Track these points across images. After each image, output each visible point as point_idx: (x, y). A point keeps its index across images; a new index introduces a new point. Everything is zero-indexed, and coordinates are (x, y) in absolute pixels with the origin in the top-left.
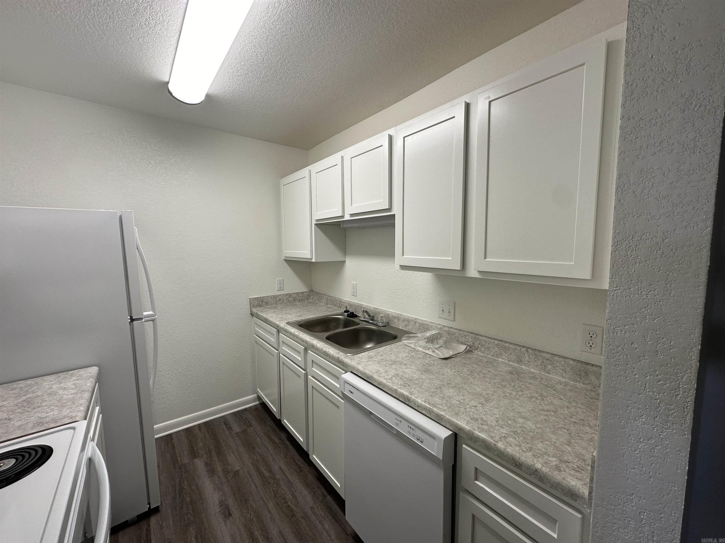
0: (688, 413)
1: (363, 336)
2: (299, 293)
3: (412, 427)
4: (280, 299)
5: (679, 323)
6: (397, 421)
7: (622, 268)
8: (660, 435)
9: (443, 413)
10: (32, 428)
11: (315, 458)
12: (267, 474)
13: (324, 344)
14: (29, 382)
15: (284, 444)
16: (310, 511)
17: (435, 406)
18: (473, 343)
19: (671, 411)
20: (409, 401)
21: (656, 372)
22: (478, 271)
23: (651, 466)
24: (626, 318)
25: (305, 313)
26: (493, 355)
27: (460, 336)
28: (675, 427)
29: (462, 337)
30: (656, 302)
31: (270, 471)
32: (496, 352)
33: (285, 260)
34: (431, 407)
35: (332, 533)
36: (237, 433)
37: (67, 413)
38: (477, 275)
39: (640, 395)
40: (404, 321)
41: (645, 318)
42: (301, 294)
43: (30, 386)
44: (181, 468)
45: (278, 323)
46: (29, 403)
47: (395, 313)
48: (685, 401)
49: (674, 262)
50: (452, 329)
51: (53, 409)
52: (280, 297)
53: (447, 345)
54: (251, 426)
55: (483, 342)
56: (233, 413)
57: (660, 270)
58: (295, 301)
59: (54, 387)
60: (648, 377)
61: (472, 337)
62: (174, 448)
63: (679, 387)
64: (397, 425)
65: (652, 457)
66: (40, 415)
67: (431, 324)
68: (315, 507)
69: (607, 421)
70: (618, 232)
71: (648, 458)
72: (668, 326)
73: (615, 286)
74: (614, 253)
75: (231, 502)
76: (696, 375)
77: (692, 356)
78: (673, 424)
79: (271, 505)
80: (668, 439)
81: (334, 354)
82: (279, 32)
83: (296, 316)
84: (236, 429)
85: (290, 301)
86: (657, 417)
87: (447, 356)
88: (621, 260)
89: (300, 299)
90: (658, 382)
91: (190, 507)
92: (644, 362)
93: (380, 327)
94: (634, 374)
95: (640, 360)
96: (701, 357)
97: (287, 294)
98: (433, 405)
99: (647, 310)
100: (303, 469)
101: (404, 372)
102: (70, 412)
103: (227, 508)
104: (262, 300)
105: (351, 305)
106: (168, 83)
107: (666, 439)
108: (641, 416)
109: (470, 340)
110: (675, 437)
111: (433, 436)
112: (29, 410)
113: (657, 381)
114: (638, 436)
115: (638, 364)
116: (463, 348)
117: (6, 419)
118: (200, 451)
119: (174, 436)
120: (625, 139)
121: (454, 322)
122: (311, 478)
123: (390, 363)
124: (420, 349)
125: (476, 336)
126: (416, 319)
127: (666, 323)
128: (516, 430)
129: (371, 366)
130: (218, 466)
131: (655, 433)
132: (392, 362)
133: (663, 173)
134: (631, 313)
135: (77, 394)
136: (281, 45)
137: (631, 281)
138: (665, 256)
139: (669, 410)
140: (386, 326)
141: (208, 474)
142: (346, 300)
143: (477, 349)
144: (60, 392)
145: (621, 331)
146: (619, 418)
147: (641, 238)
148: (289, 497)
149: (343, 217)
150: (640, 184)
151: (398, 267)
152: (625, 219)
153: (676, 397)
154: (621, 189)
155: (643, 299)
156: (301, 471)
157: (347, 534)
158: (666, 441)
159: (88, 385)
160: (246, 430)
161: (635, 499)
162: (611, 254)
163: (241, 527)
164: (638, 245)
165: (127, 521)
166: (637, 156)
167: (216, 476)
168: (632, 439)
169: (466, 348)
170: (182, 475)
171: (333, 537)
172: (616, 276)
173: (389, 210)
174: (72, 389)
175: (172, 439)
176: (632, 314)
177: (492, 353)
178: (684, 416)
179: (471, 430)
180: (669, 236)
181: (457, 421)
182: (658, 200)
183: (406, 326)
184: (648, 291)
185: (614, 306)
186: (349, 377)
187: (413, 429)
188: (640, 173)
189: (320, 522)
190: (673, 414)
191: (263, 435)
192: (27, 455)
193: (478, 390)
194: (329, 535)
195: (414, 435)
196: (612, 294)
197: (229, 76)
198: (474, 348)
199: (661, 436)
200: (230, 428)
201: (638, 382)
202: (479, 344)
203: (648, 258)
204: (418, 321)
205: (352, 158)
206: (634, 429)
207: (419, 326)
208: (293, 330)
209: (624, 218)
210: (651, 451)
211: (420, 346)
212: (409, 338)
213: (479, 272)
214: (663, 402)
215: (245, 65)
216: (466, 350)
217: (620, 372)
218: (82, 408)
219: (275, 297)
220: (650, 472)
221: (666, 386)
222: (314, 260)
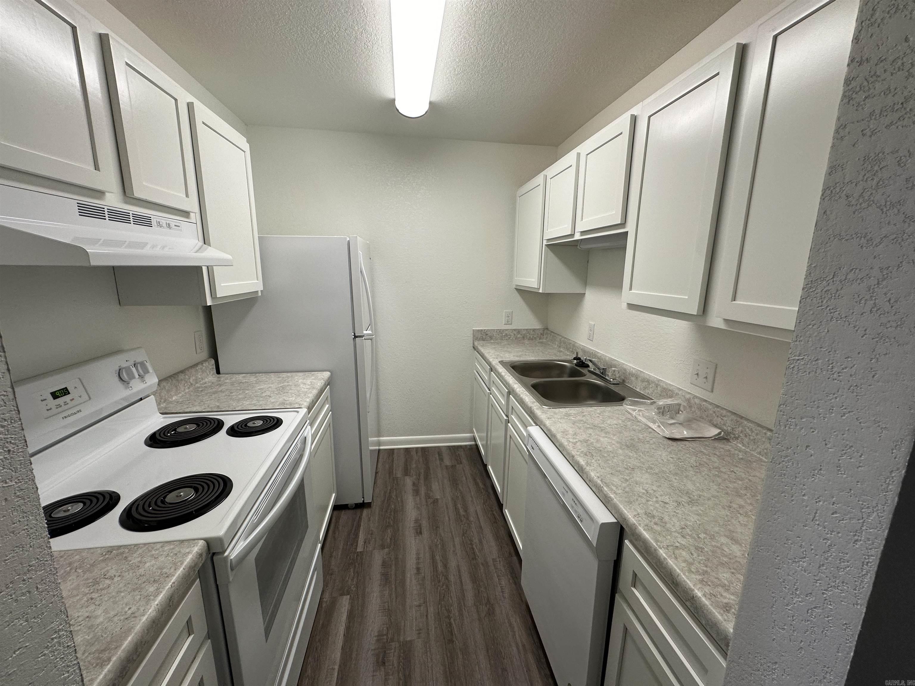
0: (867, 572)
1: (584, 392)
2: (530, 329)
3: (576, 502)
4: (506, 334)
5: (879, 426)
6: (563, 490)
7: (811, 326)
8: (823, 593)
9: (612, 496)
10: (278, 406)
11: (507, 512)
12: (462, 512)
13: (524, 390)
14: (289, 374)
15: (487, 491)
16: (492, 562)
17: (608, 486)
18: (733, 429)
19: (844, 562)
20: (583, 472)
21: (833, 497)
22: (724, 319)
23: (805, 633)
24: (805, 405)
25: (527, 354)
26: (760, 453)
27: (714, 415)
28: (845, 588)
29: (718, 416)
30: (851, 386)
31: (466, 510)
32: (765, 449)
33: (516, 289)
34: (602, 485)
35: (507, 591)
36: (446, 466)
37: (299, 401)
38: (722, 325)
39: (806, 526)
40: (643, 381)
41: (831, 411)
42: (532, 331)
43: (288, 377)
44: (394, 480)
45: (491, 360)
46: (283, 388)
47: (635, 369)
48: (867, 554)
49: (889, 321)
50: (704, 403)
51: (293, 396)
52: (507, 332)
53: (687, 423)
54: (461, 463)
55: (747, 430)
56: (449, 447)
57: (865, 334)
58: (524, 338)
59: (300, 381)
60: (821, 503)
61: (732, 420)
62: (393, 461)
63: (861, 528)
64: (564, 495)
65: (808, 621)
66: (285, 398)
67: (677, 391)
68: (498, 560)
69: (759, 551)
70: (815, 267)
71: (802, 621)
72: (862, 429)
73: (798, 353)
74: (804, 300)
75: (425, 524)
76: (891, 516)
77: (889, 484)
78: (843, 582)
79: (457, 540)
80: (834, 603)
81: (529, 403)
82: (486, 12)
83: (514, 356)
84: (447, 462)
85: (518, 338)
86: (823, 565)
87: (678, 436)
88: (811, 312)
89: (530, 337)
90: (833, 514)
91: (392, 513)
92: (819, 478)
93: (609, 384)
94: (803, 493)
95: (814, 475)
96: (903, 488)
97: (515, 330)
98: (606, 483)
99: (836, 398)
100: (498, 522)
101: (598, 441)
102: (301, 401)
103: (420, 526)
104: (487, 333)
105: (584, 351)
106: (394, 100)
107: (830, 601)
108: (802, 558)
109: (729, 423)
110: (843, 603)
111: (591, 518)
112: (282, 393)
113: (831, 512)
114: (795, 585)
115: (809, 480)
116: (714, 431)
117: (268, 396)
118: (412, 471)
119: (395, 451)
120: (849, 101)
121: (711, 393)
122: (503, 532)
123: (588, 426)
124: (644, 420)
125: (739, 419)
126: (659, 380)
127: (860, 423)
128: (703, 547)
129: (561, 424)
130: (423, 489)
131: (817, 588)
132: (592, 426)
133: (898, 159)
134: (813, 399)
135: (309, 389)
136: (491, 27)
137: (821, 348)
138: (877, 310)
139: (842, 560)
140: (618, 384)
141: (413, 493)
142: (580, 345)
143: (737, 438)
144: (301, 386)
145: (796, 425)
146: (774, 552)
147: (846, 278)
148: (476, 540)
149: (572, 235)
150: (859, 182)
151: (624, 305)
152: (828, 245)
153: (854, 543)
154: (830, 191)
155: (834, 380)
156: (495, 522)
157: (522, 600)
158: (830, 604)
159: (319, 384)
160: (455, 466)
161: (778, 670)
162: (800, 301)
163: (427, 548)
164: (839, 288)
165: (347, 505)
166: (862, 131)
167: (418, 497)
168: (786, 586)
169: (720, 433)
170: (393, 486)
171: (506, 595)
172: (802, 338)
173: (623, 224)
174: (309, 385)
175: (393, 453)
176: (814, 402)
177: (759, 450)
178: (860, 575)
179: (634, 524)
180: (890, 274)
181: (624, 509)
182: (882, 210)
183: (645, 388)
184: (843, 366)
185: (792, 385)
186: (535, 431)
187: (576, 504)
188: (862, 163)
189: (498, 576)
190: (846, 568)
191: (469, 475)
192: (269, 421)
193: (690, 486)
194: (502, 592)
195: (576, 512)
196: (792, 366)
197: (447, 78)
198: (733, 436)
199: (825, 596)
200: (441, 460)
201: (806, 507)
202: (742, 432)
203: (851, 311)
204: (661, 384)
205: (587, 155)
206: (791, 573)
207: (661, 392)
208: (501, 370)
209: (827, 243)
210: (808, 613)
211: (644, 416)
212: (634, 403)
213: (726, 321)
214: (835, 545)
215: (460, 61)
216: (719, 436)
217: (785, 486)
218: (308, 400)
219: (500, 331)
220: (802, 641)
221: (842, 523)
222: (541, 291)
